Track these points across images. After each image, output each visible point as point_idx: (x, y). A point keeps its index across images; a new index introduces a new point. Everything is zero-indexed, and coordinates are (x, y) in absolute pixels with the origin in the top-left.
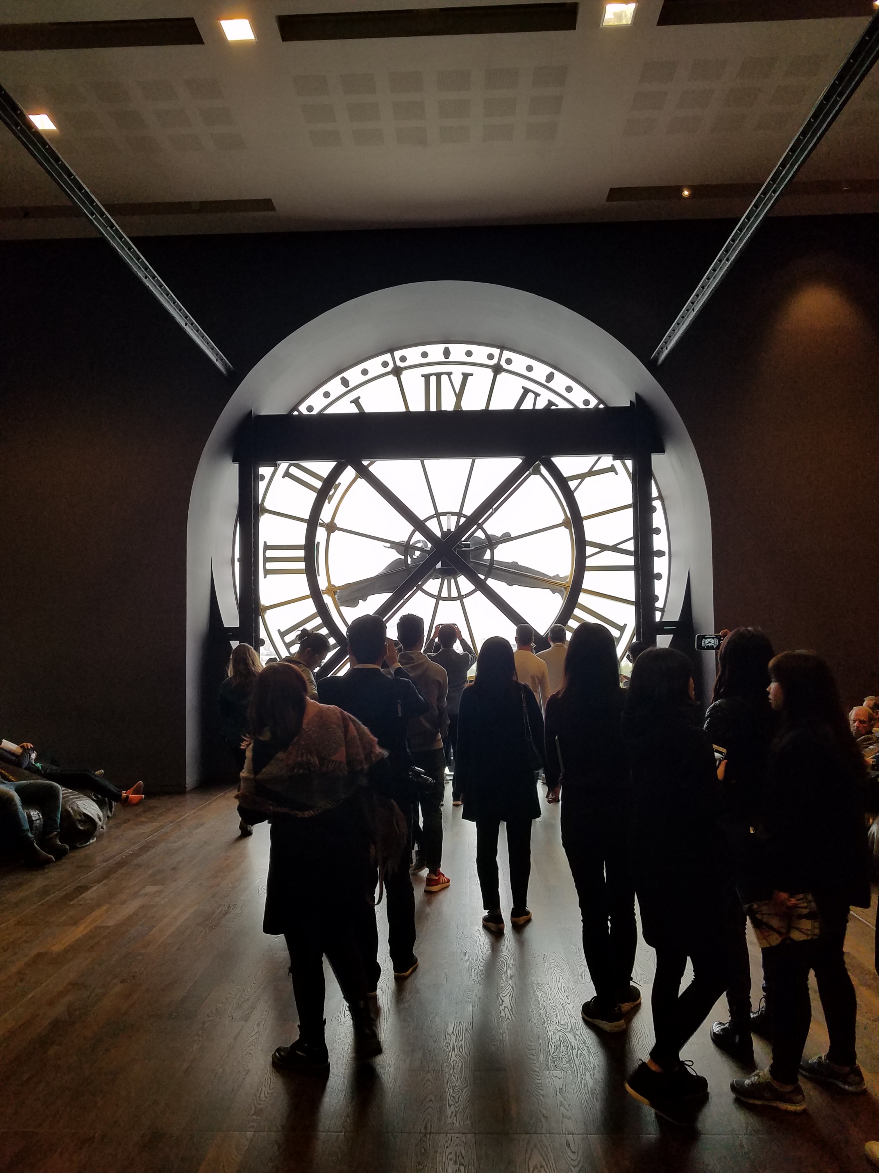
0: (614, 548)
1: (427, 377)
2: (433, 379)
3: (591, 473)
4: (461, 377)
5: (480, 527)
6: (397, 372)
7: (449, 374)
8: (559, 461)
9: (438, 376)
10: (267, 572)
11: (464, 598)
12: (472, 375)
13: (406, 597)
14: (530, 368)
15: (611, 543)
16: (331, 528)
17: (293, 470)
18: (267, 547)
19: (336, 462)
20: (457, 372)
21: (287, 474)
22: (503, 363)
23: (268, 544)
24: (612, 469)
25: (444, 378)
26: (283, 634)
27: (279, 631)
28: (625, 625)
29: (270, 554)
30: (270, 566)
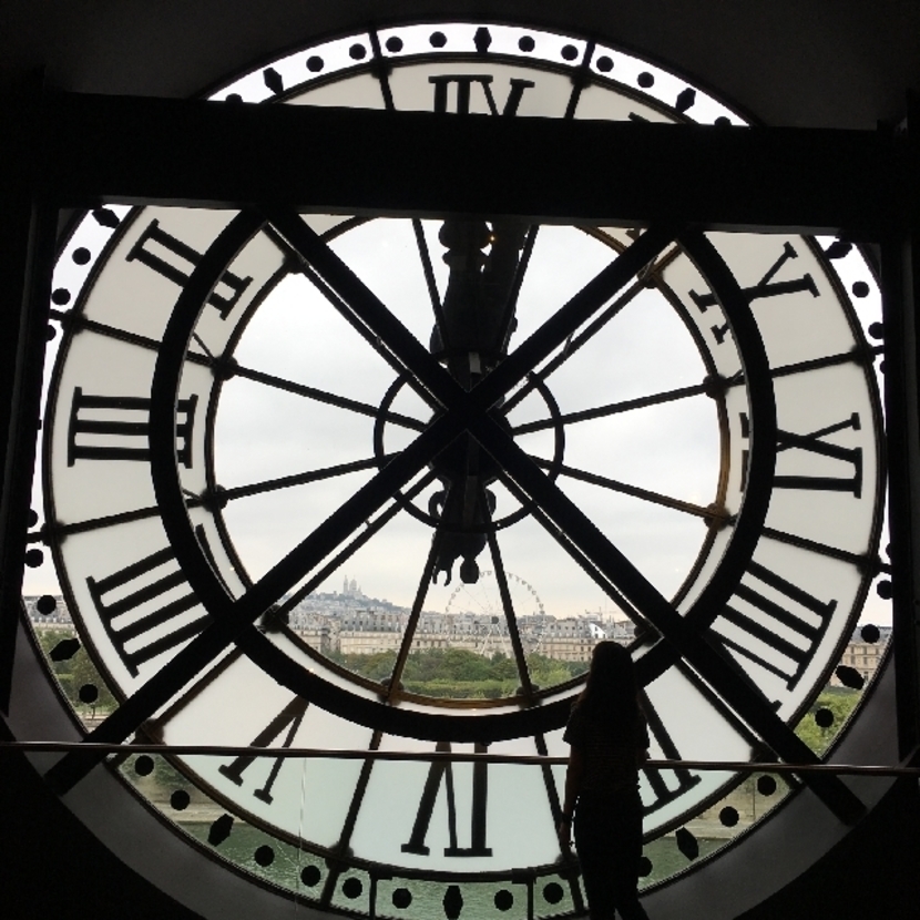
0: (811, 443)
1: (440, 83)
2: (452, 88)
3: (765, 289)
4: (509, 88)
5: (537, 382)
6: (381, 69)
7: (486, 80)
8: (719, 240)
9: (464, 82)
10: (75, 453)
11: (499, 529)
12: (531, 85)
13: (372, 519)
14: (646, 80)
15: (803, 431)
16: (224, 367)
17: (152, 246)
18: (81, 400)
19: (236, 212)
20: (503, 77)
21: (138, 253)
22: (593, 66)
23: (85, 393)
24: (806, 284)
25: (476, 89)
26: (97, 589)
27: (90, 581)
28: (833, 604)
29: (86, 414)
30: (83, 440)
